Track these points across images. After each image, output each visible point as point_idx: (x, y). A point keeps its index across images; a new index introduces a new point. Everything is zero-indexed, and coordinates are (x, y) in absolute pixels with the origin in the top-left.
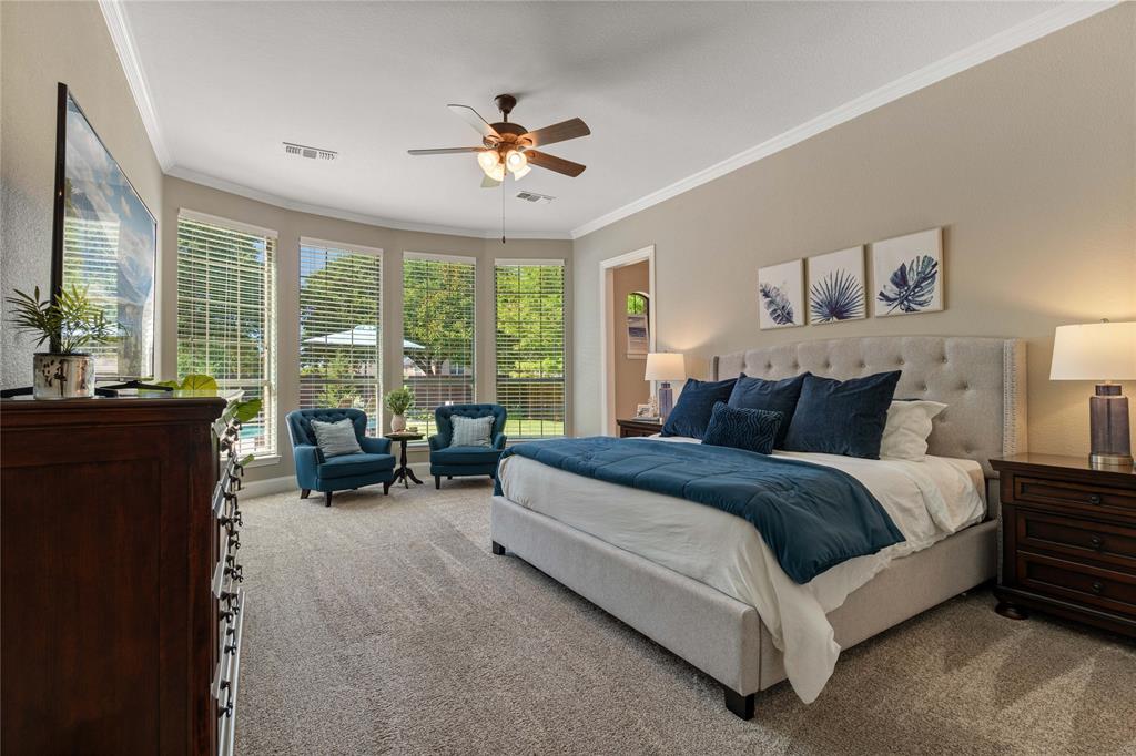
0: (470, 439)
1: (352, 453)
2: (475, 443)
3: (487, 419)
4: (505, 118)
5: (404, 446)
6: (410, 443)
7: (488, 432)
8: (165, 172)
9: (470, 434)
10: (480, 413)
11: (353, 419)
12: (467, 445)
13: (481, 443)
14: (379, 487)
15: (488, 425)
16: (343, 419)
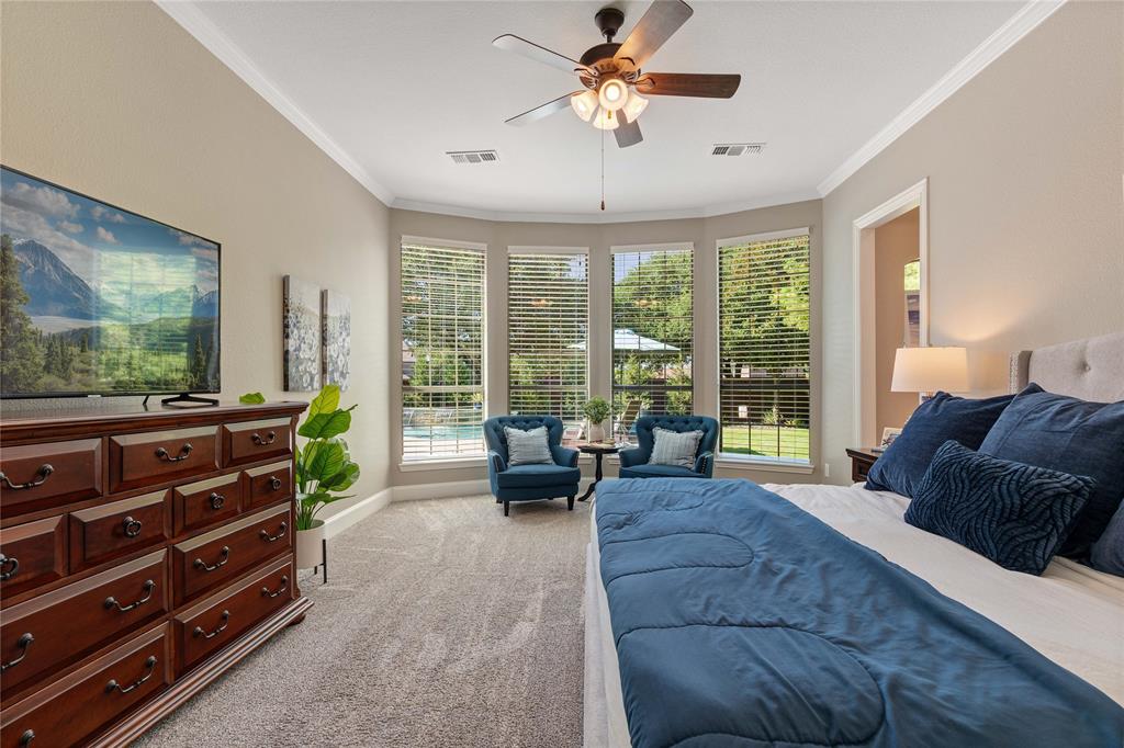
0: (669, 456)
1: (540, 463)
2: (675, 462)
3: (693, 434)
4: (609, 40)
5: (599, 459)
6: (606, 457)
7: (693, 450)
8: (389, 205)
9: (670, 451)
10: (688, 426)
11: (549, 427)
12: (664, 465)
13: (681, 462)
14: (564, 500)
15: (693, 442)
16: (540, 426)
